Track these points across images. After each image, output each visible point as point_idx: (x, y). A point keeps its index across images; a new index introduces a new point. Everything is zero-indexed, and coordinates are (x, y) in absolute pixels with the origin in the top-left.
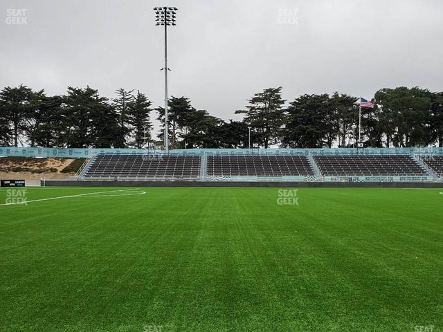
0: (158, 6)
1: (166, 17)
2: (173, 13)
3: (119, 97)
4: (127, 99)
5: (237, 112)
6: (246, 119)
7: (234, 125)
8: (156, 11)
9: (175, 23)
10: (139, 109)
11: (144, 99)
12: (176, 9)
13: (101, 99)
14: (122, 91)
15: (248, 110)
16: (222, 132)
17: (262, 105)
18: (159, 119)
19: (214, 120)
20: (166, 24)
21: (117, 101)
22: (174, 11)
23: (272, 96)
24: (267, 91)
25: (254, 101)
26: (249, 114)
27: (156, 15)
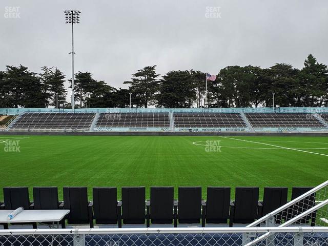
0: (67, 10)
1: (73, 17)
3: (43, 72)
4: (48, 74)
5: (125, 83)
6: (131, 88)
7: (123, 92)
8: (66, 13)
9: (79, 21)
10: (56, 80)
11: (60, 74)
12: (79, 12)
13: (31, 74)
14: (45, 68)
15: (132, 81)
16: (114, 97)
17: (143, 78)
18: (70, 87)
19: (109, 88)
20: (73, 22)
21: (41, 75)
22: (79, 14)
23: (149, 71)
24: (146, 68)
25: (137, 75)
26: (133, 84)
27: (66, 16)
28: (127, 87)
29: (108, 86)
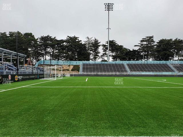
0: (106, 3)
1: (109, 7)
2: (112, 6)
3: (87, 40)
4: (90, 41)
5: (136, 46)
6: (139, 49)
7: (134, 51)
8: (105, 5)
9: (112, 9)
10: (96, 45)
11: (97, 41)
12: (113, 4)
13: (80, 41)
14: (88, 38)
15: (140, 45)
16: (130, 54)
17: (145, 43)
18: (103, 49)
19: (126, 49)
20: (109, 10)
21: (86, 42)
22: (112, 5)
23: (150, 39)
24: (148, 37)
25: (142, 41)
26: (140, 47)
27: (105, 6)
28: (137, 48)
29: (124, 48)
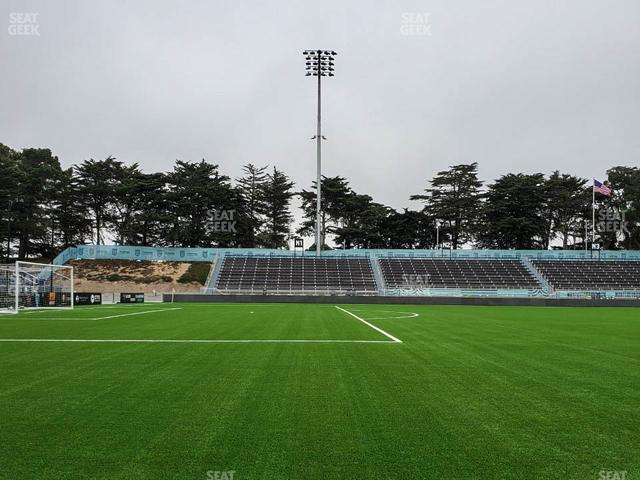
0: (310, 48)
1: (320, 64)
2: (331, 59)
3: (246, 176)
4: (259, 179)
5: (415, 198)
6: (427, 208)
7: (410, 216)
8: (307, 56)
9: (332, 72)
10: (276, 192)
11: (283, 179)
12: (334, 53)
13: (224, 178)
14: (251, 168)
15: (430, 194)
16: (395, 226)
17: (449, 188)
18: (303, 207)
19: (381, 208)
20: (320, 74)
21: (245, 182)
22: (332, 56)
23: (464, 175)
24: (457, 168)
25: (437, 182)
26: (431, 201)
27: (307, 61)
28: (418, 207)
29: (376, 205)
